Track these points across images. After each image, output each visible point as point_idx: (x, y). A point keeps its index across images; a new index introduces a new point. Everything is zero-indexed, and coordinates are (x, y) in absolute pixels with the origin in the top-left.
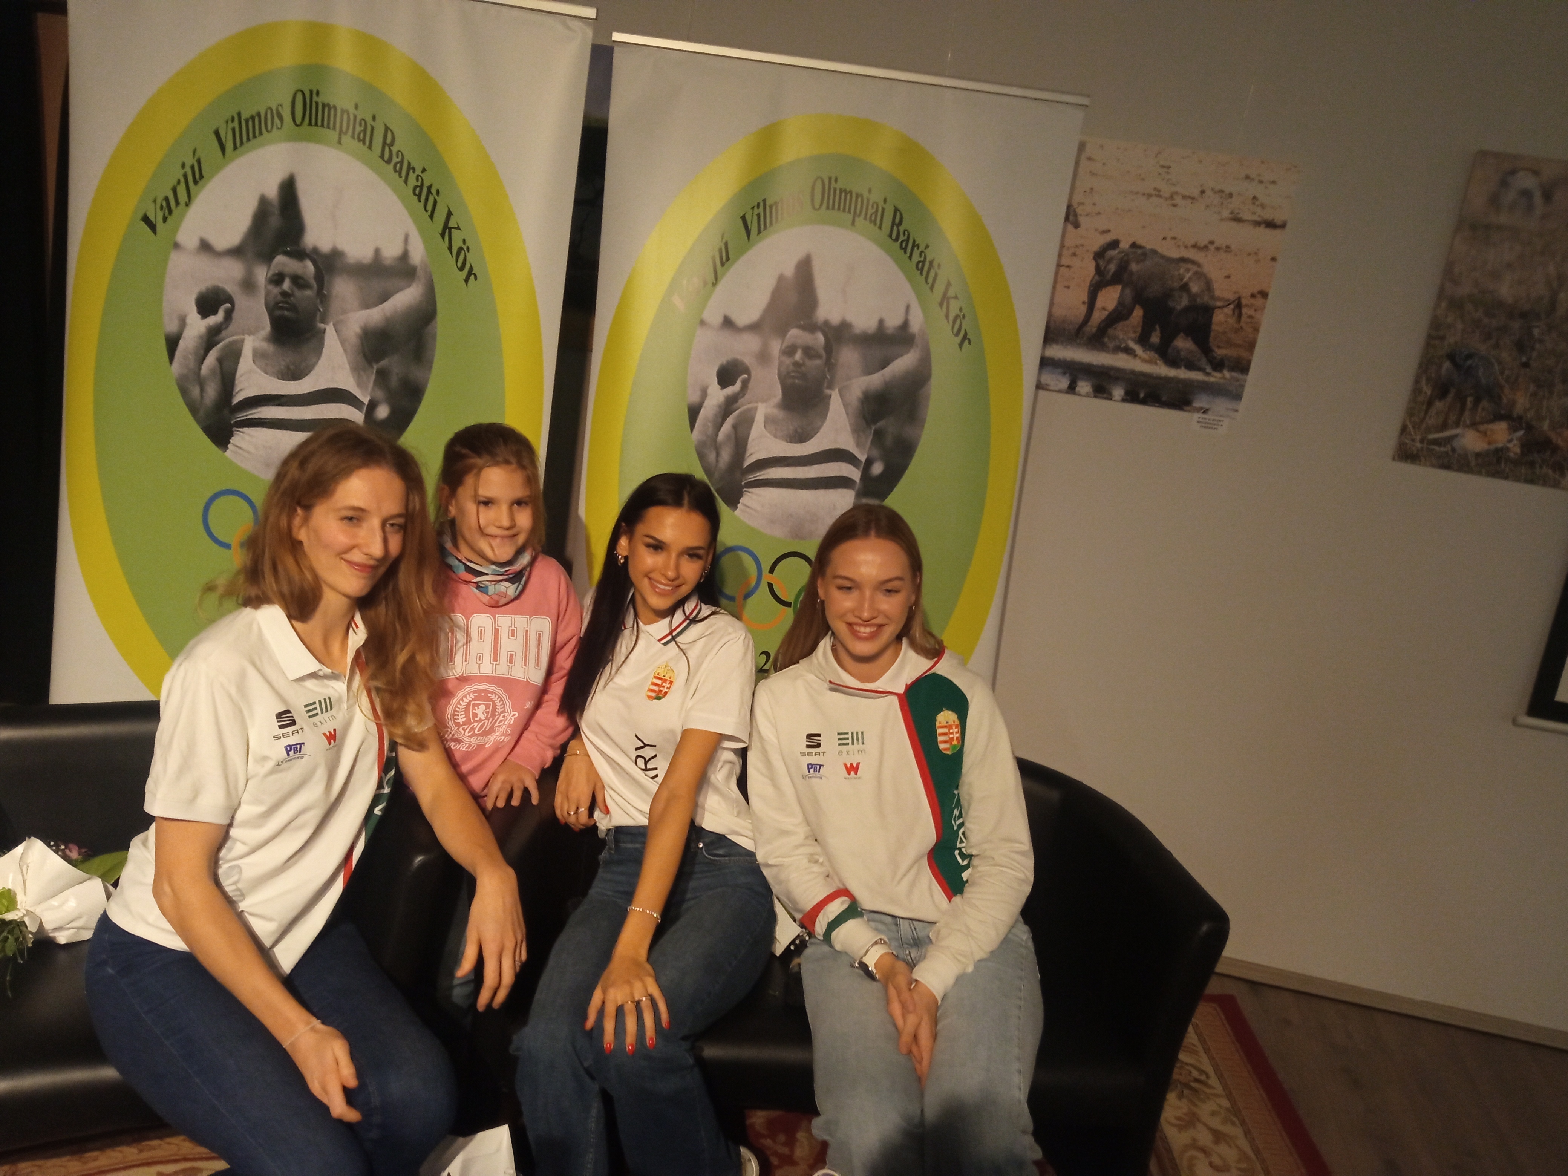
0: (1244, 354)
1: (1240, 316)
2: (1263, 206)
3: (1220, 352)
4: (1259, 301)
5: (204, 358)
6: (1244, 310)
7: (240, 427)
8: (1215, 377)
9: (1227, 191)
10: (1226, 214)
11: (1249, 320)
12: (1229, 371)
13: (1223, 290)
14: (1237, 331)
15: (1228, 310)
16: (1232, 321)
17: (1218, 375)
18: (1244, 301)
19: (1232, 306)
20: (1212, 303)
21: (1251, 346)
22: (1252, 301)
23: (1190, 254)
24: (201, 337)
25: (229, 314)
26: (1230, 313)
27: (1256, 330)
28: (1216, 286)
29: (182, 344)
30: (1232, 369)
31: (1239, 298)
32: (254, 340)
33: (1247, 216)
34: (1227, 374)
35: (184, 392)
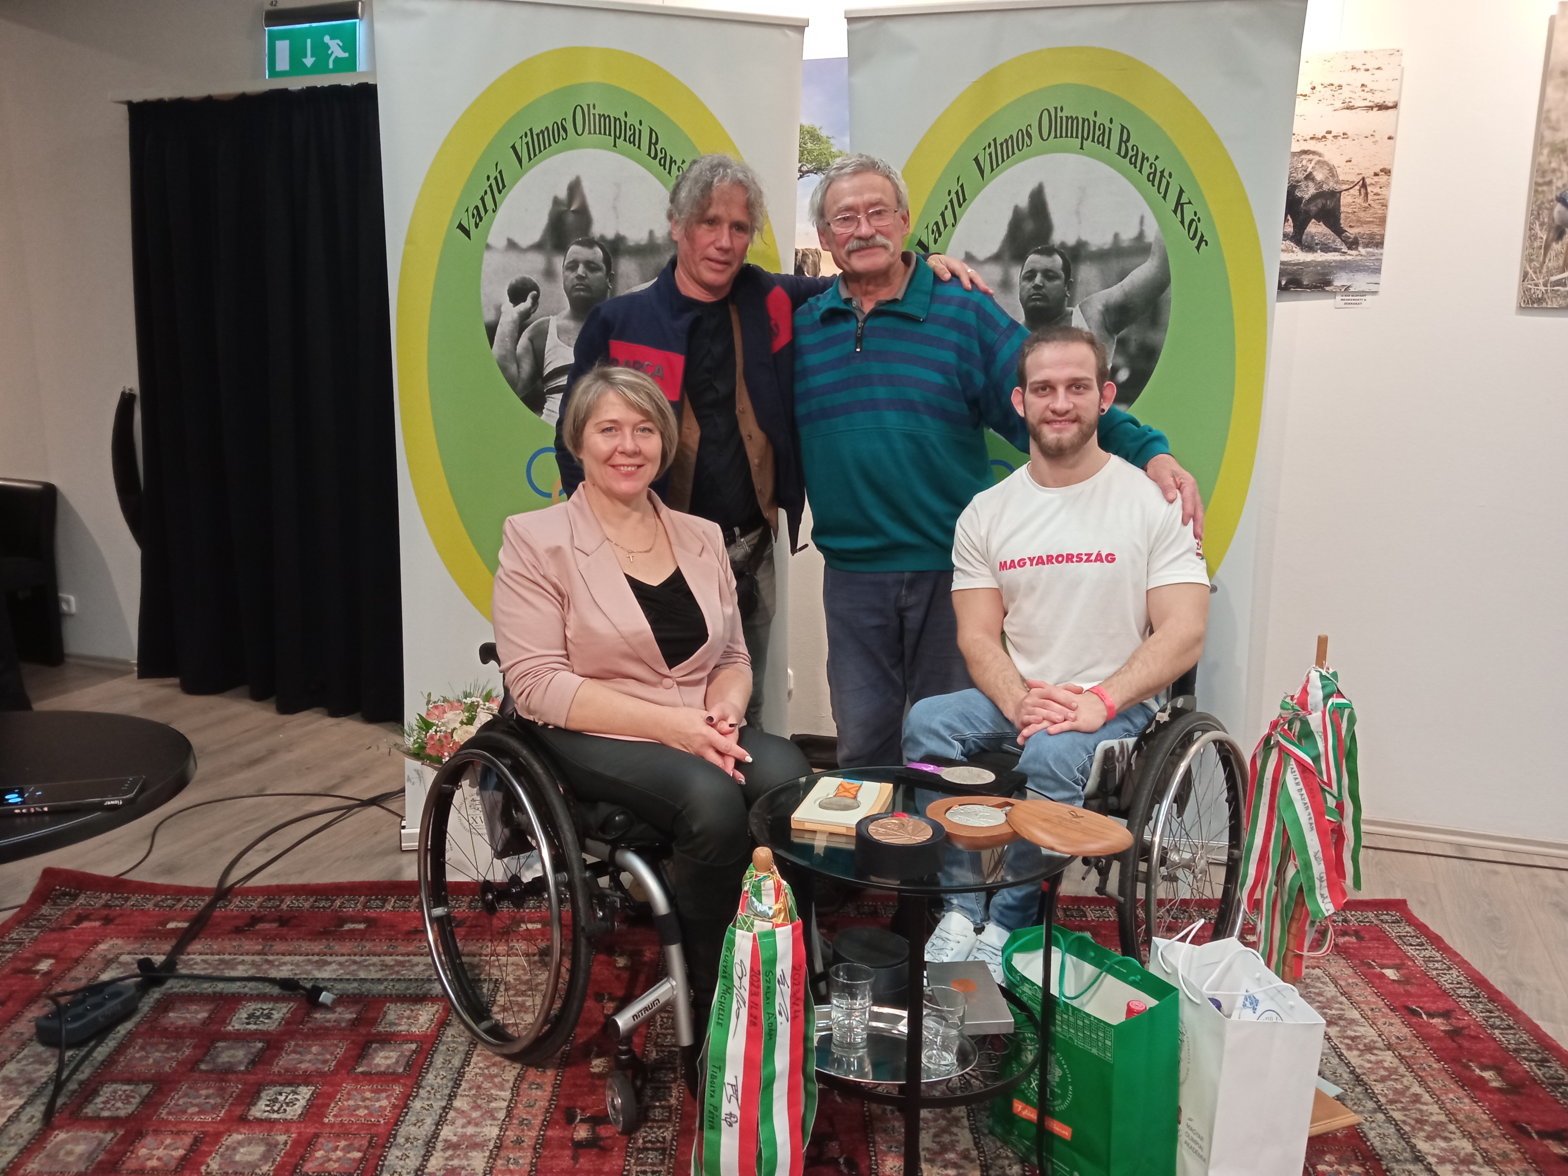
0: (1376, 230)
1: (1367, 194)
2: (1372, 91)
3: (1352, 232)
4: (1383, 178)
5: (518, 340)
6: (1369, 189)
7: (551, 394)
8: (1352, 255)
9: (1336, 84)
10: (1338, 104)
11: (1376, 197)
12: (1364, 248)
13: (1347, 174)
14: (1365, 209)
15: (1355, 191)
16: (1360, 200)
17: (1354, 252)
18: (1368, 181)
19: (1357, 187)
20: (1338, 188)
21: (1382, 221)
22: (1376, 179)
23: (1311, 146)
24: (514, 322)
25: (535, 300)
26: (1357, 193)
27: (1385, 206)
28: (1339, 171)
29: (499, 329)
30: (1366, 246)
31: (1363, 179)
32: (557, 320)
33: (1357, 103)
34: (1362, 250)
35: (504, 369)
